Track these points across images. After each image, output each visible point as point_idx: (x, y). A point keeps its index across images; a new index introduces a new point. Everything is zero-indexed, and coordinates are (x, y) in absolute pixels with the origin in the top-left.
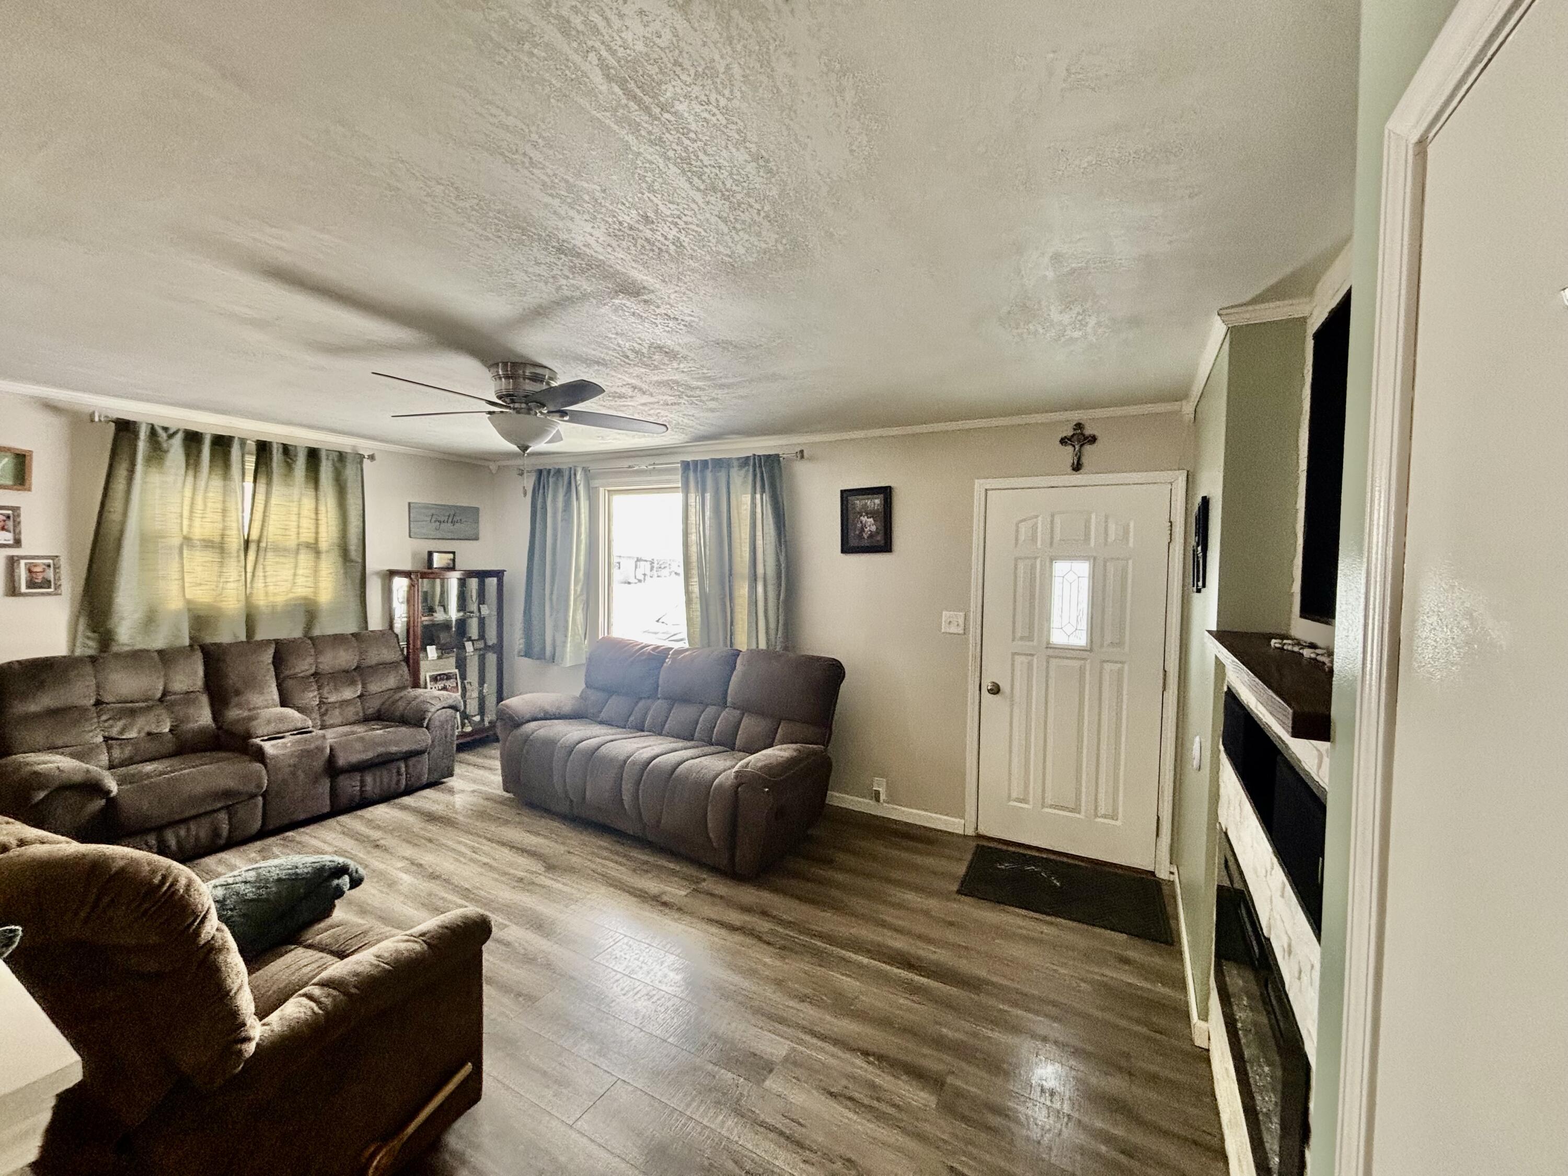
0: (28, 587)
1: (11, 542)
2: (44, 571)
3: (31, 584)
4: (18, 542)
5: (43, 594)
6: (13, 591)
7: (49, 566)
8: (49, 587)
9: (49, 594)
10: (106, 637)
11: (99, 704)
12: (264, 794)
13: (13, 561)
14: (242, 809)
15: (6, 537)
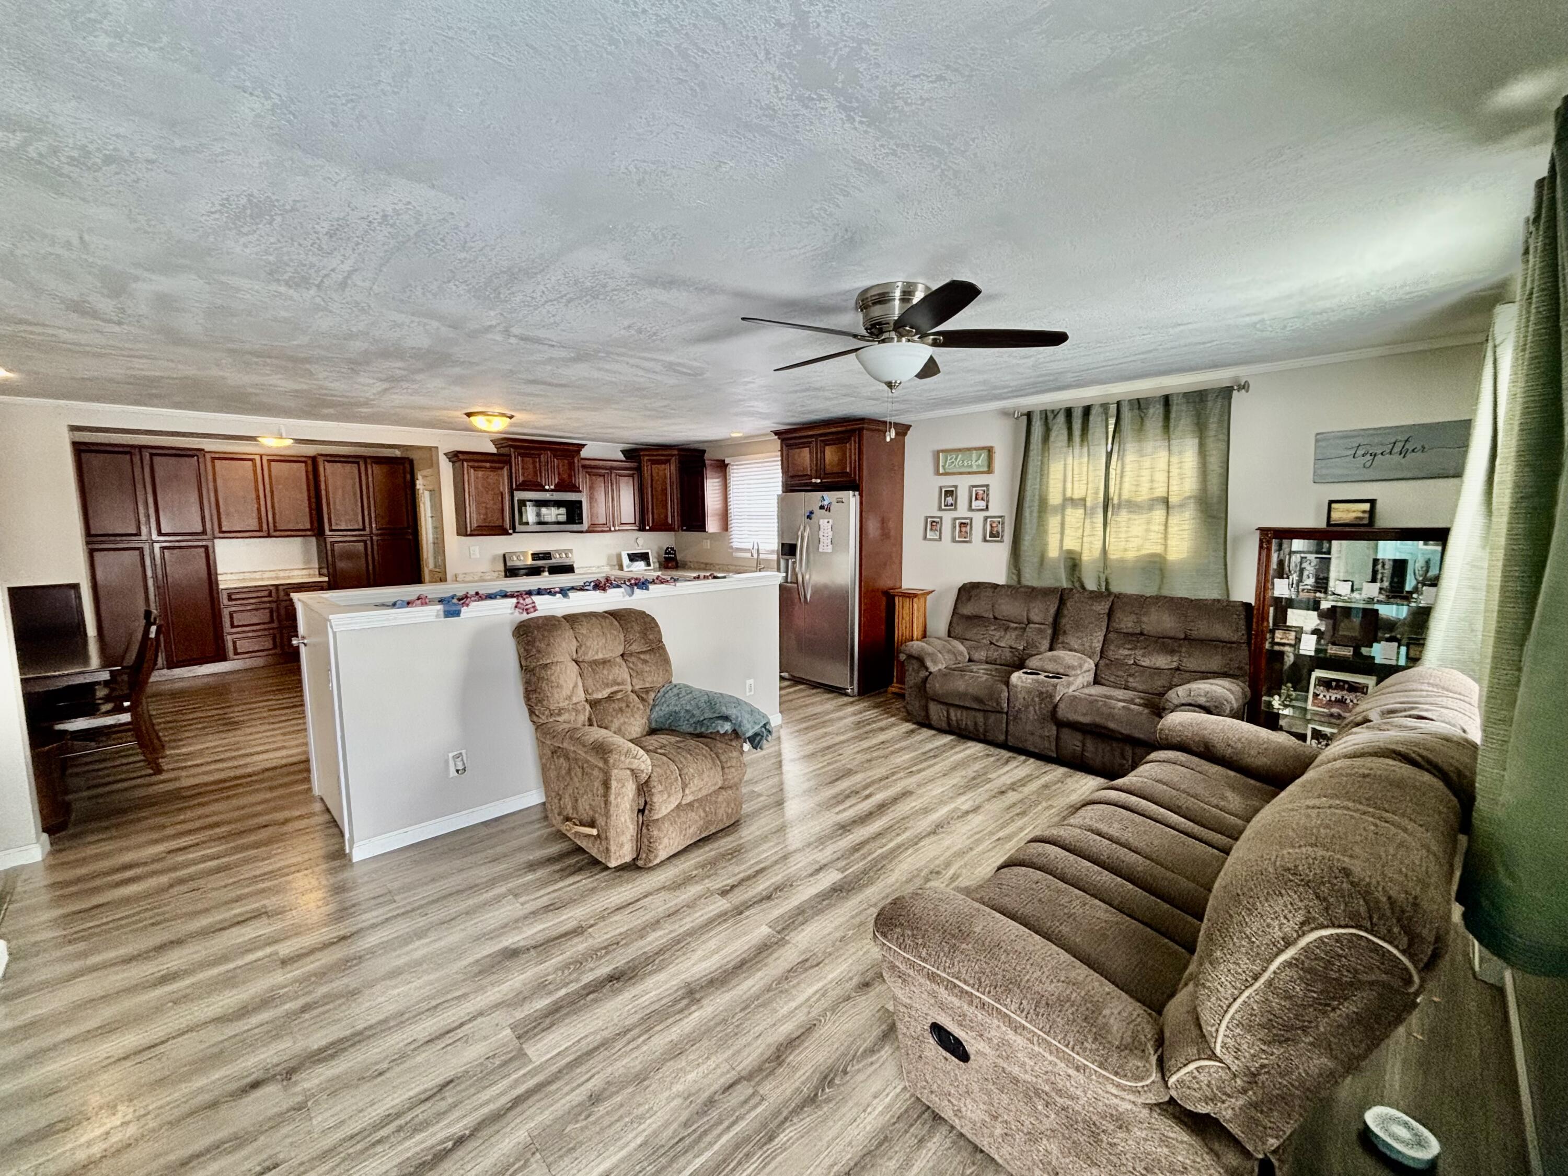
0: (990, 536)
1: (985, 507)
2: (998, 525)
3: (992, 535)
4: (987, 508)
5: (995, 541)
6: (984, 539)
7: (999, 522)
8: (999, 537)
9: (998, 541)
10: (1019, 575)
11: (995, 618)
12: (1007, 713)
13: (986, 518)
14: (992, 718)
15: (982, 504)
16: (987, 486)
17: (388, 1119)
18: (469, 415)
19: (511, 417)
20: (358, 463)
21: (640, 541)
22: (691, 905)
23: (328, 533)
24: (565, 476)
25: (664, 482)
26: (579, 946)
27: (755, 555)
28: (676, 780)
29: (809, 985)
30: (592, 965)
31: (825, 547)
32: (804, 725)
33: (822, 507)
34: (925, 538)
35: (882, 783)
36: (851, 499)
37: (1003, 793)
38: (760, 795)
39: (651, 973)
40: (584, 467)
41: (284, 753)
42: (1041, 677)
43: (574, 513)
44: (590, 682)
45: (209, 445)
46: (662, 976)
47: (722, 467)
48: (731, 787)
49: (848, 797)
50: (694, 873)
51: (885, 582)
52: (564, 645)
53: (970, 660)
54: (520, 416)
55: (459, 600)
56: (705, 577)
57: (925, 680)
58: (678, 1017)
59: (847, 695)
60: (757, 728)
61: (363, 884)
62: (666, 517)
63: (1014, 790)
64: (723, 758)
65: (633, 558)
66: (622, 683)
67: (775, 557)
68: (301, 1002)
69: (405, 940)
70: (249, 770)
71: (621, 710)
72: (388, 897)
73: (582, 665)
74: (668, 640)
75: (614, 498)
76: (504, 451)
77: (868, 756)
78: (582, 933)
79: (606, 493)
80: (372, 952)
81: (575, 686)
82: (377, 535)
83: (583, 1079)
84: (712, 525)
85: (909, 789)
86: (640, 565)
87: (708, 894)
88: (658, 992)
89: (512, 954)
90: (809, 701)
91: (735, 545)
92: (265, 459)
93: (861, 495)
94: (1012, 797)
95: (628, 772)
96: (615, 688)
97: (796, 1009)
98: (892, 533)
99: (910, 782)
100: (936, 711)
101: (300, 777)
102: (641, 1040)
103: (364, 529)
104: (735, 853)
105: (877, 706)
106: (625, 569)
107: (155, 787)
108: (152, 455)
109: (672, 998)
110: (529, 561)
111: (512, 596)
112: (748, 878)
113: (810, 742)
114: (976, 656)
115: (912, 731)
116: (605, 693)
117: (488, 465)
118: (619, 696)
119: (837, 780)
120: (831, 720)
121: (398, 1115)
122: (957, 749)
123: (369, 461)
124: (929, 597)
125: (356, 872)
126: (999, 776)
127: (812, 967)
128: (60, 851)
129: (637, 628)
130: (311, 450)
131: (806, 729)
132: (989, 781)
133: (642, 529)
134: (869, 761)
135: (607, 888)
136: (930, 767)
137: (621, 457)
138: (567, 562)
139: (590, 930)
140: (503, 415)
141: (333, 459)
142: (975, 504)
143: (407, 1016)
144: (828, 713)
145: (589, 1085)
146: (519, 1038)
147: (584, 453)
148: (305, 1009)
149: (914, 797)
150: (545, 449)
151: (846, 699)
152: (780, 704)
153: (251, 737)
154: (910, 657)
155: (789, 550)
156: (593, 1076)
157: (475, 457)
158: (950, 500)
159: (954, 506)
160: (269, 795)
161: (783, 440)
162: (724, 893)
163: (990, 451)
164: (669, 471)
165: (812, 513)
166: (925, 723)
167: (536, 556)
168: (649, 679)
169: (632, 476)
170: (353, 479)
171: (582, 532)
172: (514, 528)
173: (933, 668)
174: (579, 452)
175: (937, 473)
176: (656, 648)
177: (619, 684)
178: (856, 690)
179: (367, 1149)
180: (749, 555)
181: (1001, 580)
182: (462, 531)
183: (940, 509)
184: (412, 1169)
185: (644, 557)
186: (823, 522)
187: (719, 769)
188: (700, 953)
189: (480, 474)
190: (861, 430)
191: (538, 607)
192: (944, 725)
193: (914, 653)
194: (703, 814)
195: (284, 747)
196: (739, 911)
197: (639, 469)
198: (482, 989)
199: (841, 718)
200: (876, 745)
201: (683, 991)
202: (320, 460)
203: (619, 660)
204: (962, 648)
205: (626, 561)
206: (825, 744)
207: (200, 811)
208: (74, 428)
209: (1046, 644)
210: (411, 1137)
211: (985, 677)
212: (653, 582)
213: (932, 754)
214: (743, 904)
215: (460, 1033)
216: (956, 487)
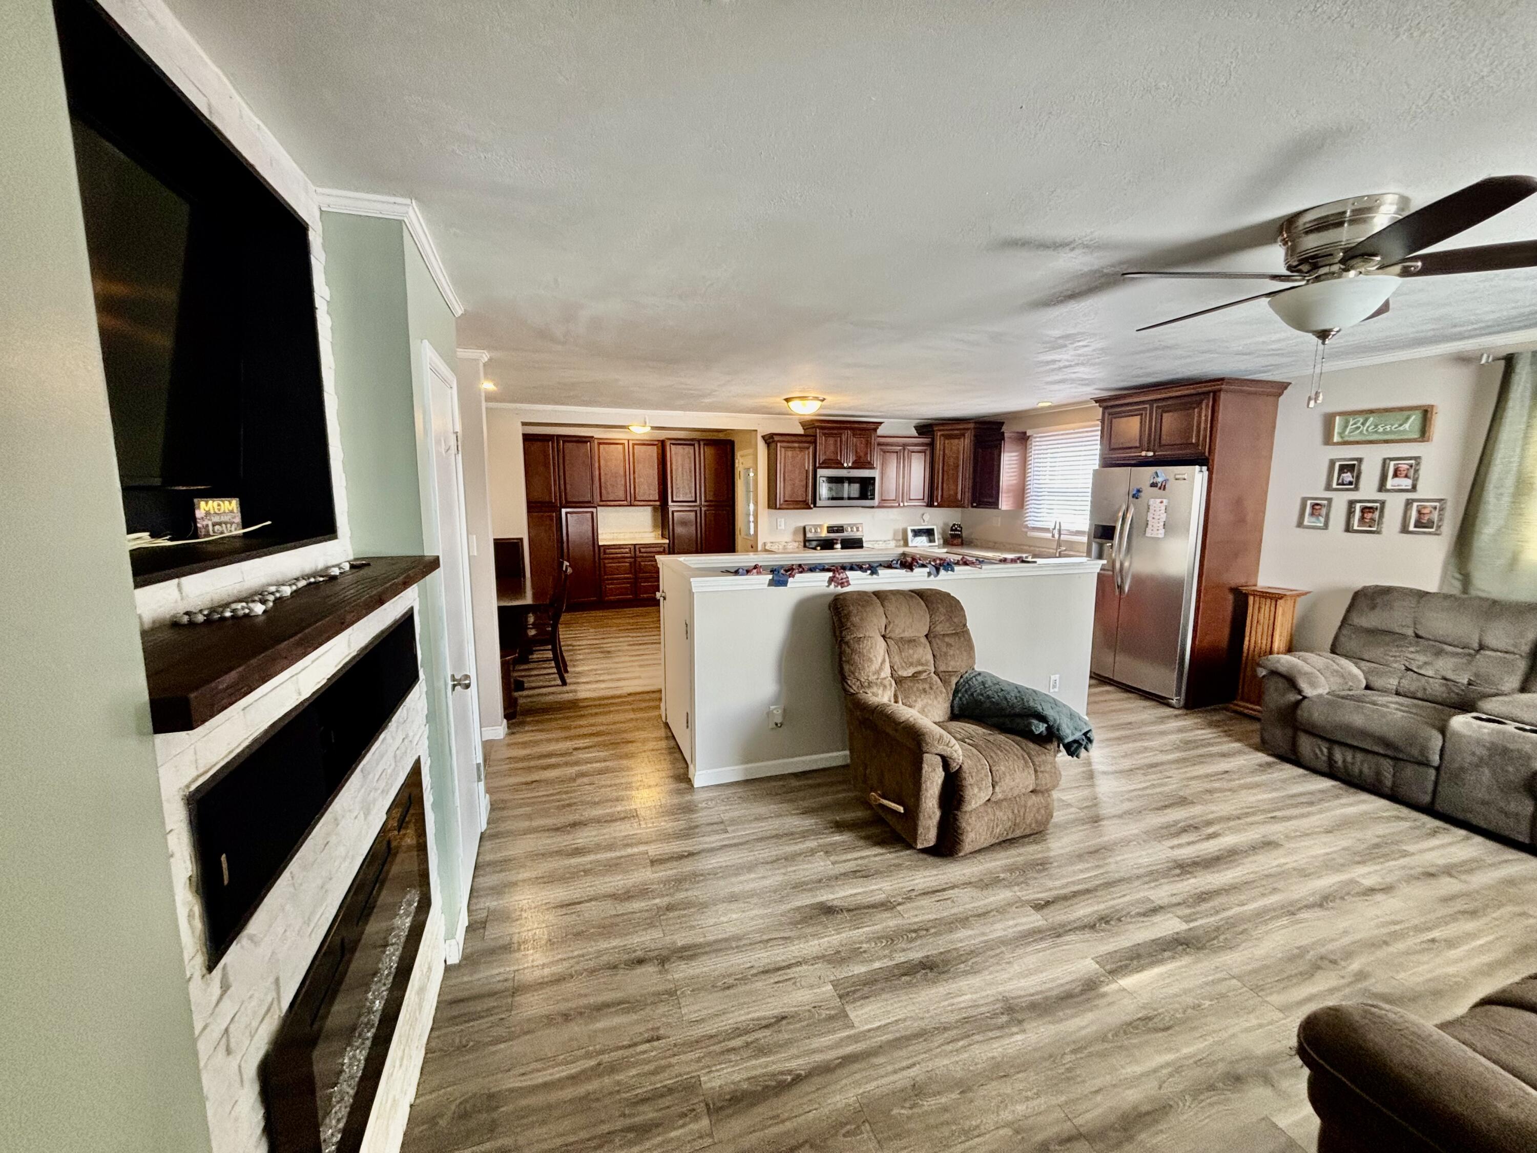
0: (1416, 526)
1: (1410, 487)
2: (1431, 512)
3: (1418, 524)
4: (1414, 488)
5: (1424, 533)
6: (1405, 530)
7: (1435, 508)
8: (1432, 527)
9: (1430, 533)
10: (1466, 580)
11: (1417, 636)
12: (1438, 769)
13: (1409, 503)
14: (1409, 771)
15: (1406, 483)
16: (1417, 459)
17: (738, 1032)
18: (787, 400)
19: (823, 400)
20: (693, 445)
21: (926, 517)
22: (1002, 910)
23: (670, 503)
24: (862, 454)
25: (957, 458)
26: (888, 922)
27: (1057, 536)
28: (986, 776)
29: (1159, 1052)
30: (904, 946)
31: (1155, 530)
32: (1118, 734)
33: (1153, 485)
34: (1300, 524)
35: (1232, 823)
36: (1197, 476)
37: (1432, 875)
38: (1069, 805)
39: (966, 973)
40: (879, 444)
41: (636, 682)
42: (1510, 727)
43: (866, 488)
44: (897, 659)
45: (597, 434)
46: (975, 981)
47: (1023, 439)
48: (1042, 792)
49: (1184, 830)
50: (1002, 876)
51: (1236, 578)
52: (875, 621)
53: (1368, 687)
54: (830, 399)
55: (786, 571)
56: (1013, 561)
57: (1298, 703)
58: (997, 1033)
59: (1169, 705)
60: (1078, 735)
61: (702, 809)
62: (956, 494)
63: (1451, 875)
64: (1036, 760)
65: (917, 533)
66: (926, 664)
67: (1085, 539)
68: (666, 900)
69: (738, 870)
70: (618, 692)
71: (924, 691)
72: (722, 827)
73: (888, 640)
74: (971, 625)
75: (902, 472)
76: (810, 432)
77: (1208, 786)
78: (892, 909)
79: (898, 468)
80: (713, 874)
81: (884, 661)
82: (705, 506)
83: (904, 1064)
84: (1005, 503)
85: (1272, 838)
86: (923, 540)
87: (1019, 903)
88: (974, 996)
89: (828, 910)
90: (1118, 705)
91: (1030, 524)
92: (631, 443)
93: (1210, 471)
94: (1448, 885)
95: (939, 758)
96: (920, 668)
97: (1142, 1075)
98: (1250, 517)
99: (1275, 830)
100: (1306, 745)
101: (652, 704)
102: (961, 1043)
103: (695, 501)
104: (1042, 865)
105: (1211, 724)
106: (910, 544)
107: (562, 696)
108: (564, 442)
109: (991, 1008)
110: (824, 534)
111: (829, 570)
112: (1065, 898)
113: (1126, 756)
114: (1378, 682)
115: (1269, 765)
116: (909, 672)
117: (796, 445)
118: (923, 676)
119: (1166, 807)
120: (1151, 734)
121: (747, 1032)
122: (1343, 801)
123: (702, 443)
124: (1299, 599)
125: (698, 797)
126: (1422, 851)
127: (1156, 1030)
128: (513, 733)
129: (942, 610)
130: (663, 435)
131: (1119, 739)
132: (1405, 854)
133: (930, 505)
134: (1210, 792)
135: (909, 868)
136: (1303, 816)
137: (914, 433)
138: (857, 535)
139: (899, 908)
140: (816, 398)
141: (678, 442)
142: (1390, 483)
143: (744, 942)
144: (1143, 723)
145: (912, 1072)
146: (840, 997)
147: (880, 432)
148: (670, 908)
149: (1281, 851)
150: (847, 428)
151: (1168, 711)
152: (1088, 704)
153: (619, 665)
154: (1274, 673)
155: (1104, 533)
156: (914, 1065)
157: (788, 438)
158: (1347, 477)
159: (1355, 485)
160: (632, 715)
161: (1105, 408)
162: (1040, 906)
163: (1426, 413)
164: (964, 446)
165: (1139, 491)
166: (1291, 757)
167: (831, 529)
168: (952, 663)
169: (924, 452)
170: (690, 458)
171: (873, 507)
172: (814, 503)
173: (1308, 691)
174: (875, 430)
175: (1328, 440)
176: (962, 633)
177: (922, 665)
178: (1182, 703)
179: (722, 1053)
180: (1049, 535)
181: (1432, 586)
182: (772, 504)
183: (1328, 488)
184: (759, 1088)
185: (929, 533)
186: (1155, 503)
187: (1032, 772)
188: (1016, 968)
189: (790, 453)
190: (1216, 394)
191: (851, 582)
192: (1324, 767)
193: (1282, 669)
194: (1011, 816)
195: (640, 677)
196: (1058, 932)
197: (932, 445)
198: (802, 937)
199: (1163, 733)
200: (1217, 774)
201: (999, 1005)
202: (668, 443)
203: (924, 640)
204: (1355, 670)
205: (910, 535)
206: (1147, 761)
207: (592, 720)
208: (524, 424)
209: (1514, 681)
210: (756, 1057)
211: (1400, 714)
212: (958, 563)
213: (1304, 799)
214: (1062, 925)
215: (791, 972)
216: (1360, 460)
